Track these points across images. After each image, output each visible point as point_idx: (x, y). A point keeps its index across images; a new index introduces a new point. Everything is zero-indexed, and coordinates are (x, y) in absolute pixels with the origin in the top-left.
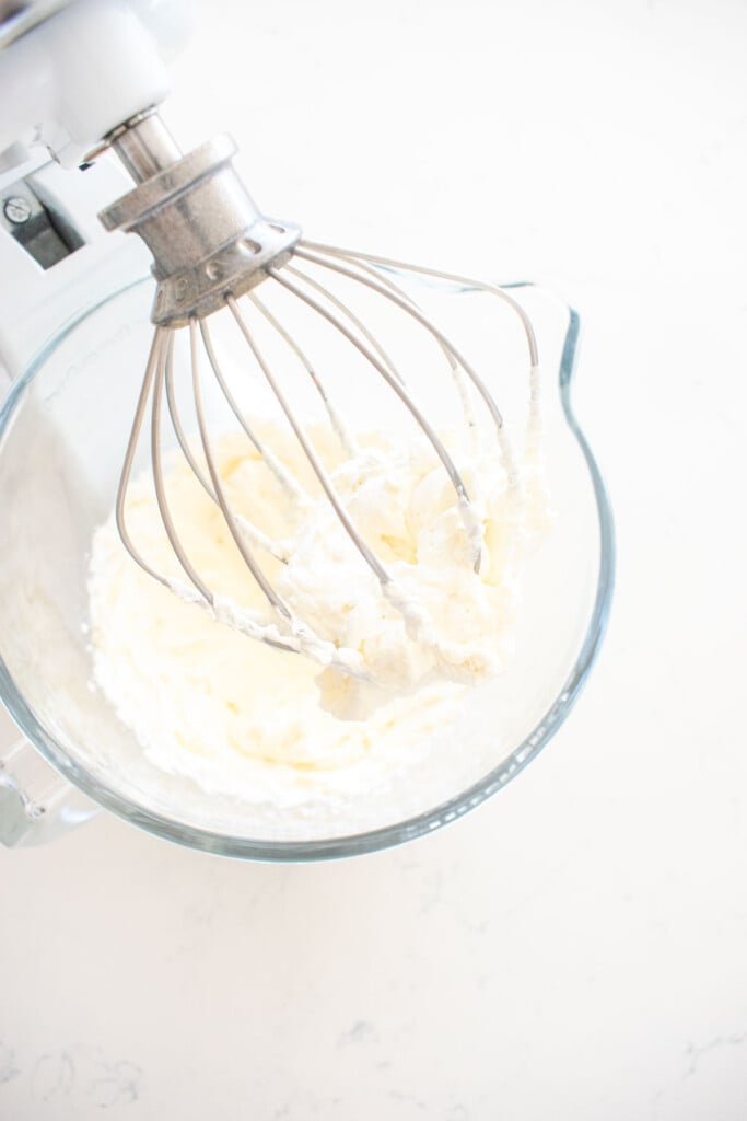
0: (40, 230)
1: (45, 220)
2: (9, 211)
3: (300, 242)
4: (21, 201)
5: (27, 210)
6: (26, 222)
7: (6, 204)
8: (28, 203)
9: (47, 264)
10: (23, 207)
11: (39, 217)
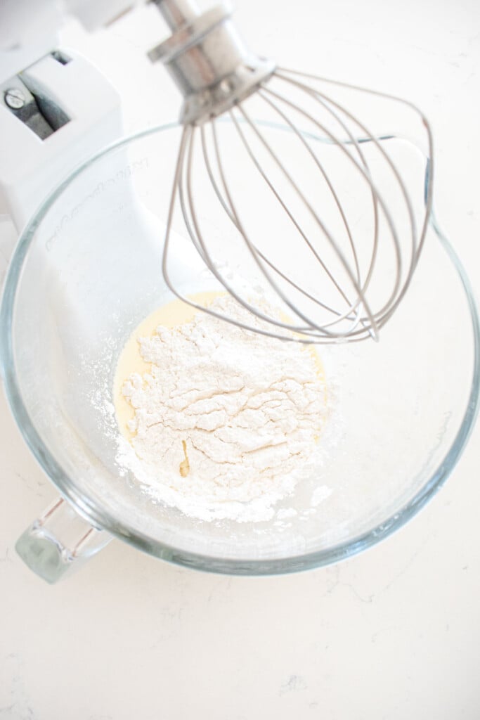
0: (31, 114)
1: (35, 106)
2: (9, 100)
3: (277, 68)
4: (17, 91)
5: (23, 98)
6: (22, 108)
7: (6, 94)
8: (22, 93)
9: (44, 136)
10: (19, 96)
11: (31, 104)
